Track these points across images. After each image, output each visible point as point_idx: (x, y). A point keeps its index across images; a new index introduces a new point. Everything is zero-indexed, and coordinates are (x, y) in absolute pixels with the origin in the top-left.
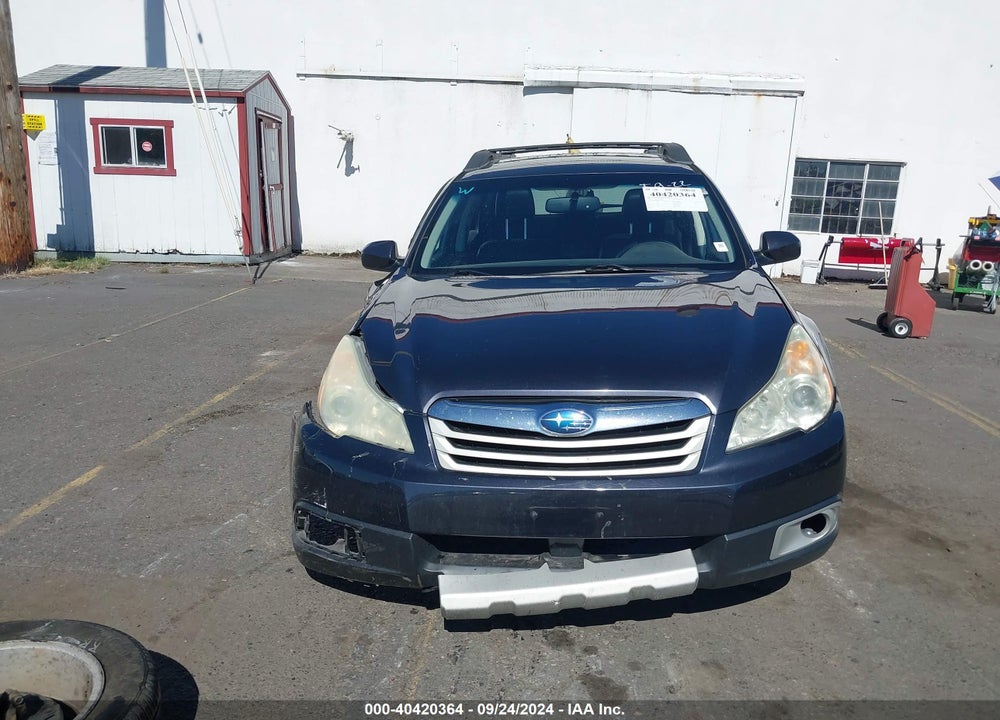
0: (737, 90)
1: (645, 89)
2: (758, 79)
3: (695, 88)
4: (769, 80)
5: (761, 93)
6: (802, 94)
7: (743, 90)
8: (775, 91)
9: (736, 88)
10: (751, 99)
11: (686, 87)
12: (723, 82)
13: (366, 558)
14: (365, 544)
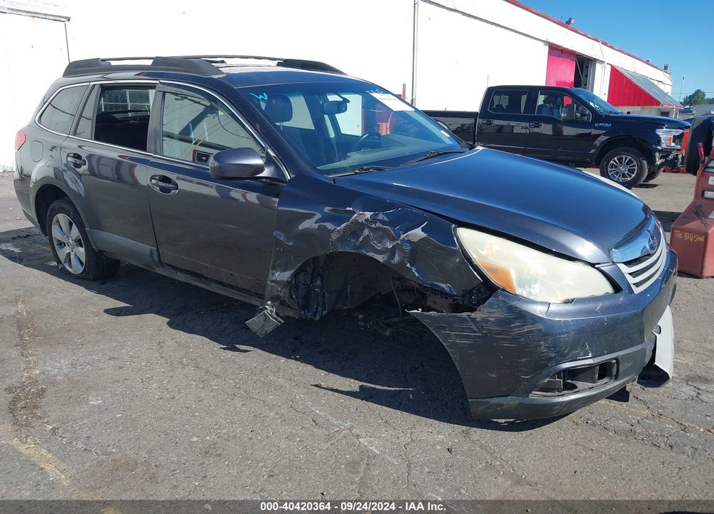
0: (11, 9)
5: (34, 15)
7: (17, 10)
8: (46, 15)
9: (10, 7)
13: (617, 377)
14: (621, 366)
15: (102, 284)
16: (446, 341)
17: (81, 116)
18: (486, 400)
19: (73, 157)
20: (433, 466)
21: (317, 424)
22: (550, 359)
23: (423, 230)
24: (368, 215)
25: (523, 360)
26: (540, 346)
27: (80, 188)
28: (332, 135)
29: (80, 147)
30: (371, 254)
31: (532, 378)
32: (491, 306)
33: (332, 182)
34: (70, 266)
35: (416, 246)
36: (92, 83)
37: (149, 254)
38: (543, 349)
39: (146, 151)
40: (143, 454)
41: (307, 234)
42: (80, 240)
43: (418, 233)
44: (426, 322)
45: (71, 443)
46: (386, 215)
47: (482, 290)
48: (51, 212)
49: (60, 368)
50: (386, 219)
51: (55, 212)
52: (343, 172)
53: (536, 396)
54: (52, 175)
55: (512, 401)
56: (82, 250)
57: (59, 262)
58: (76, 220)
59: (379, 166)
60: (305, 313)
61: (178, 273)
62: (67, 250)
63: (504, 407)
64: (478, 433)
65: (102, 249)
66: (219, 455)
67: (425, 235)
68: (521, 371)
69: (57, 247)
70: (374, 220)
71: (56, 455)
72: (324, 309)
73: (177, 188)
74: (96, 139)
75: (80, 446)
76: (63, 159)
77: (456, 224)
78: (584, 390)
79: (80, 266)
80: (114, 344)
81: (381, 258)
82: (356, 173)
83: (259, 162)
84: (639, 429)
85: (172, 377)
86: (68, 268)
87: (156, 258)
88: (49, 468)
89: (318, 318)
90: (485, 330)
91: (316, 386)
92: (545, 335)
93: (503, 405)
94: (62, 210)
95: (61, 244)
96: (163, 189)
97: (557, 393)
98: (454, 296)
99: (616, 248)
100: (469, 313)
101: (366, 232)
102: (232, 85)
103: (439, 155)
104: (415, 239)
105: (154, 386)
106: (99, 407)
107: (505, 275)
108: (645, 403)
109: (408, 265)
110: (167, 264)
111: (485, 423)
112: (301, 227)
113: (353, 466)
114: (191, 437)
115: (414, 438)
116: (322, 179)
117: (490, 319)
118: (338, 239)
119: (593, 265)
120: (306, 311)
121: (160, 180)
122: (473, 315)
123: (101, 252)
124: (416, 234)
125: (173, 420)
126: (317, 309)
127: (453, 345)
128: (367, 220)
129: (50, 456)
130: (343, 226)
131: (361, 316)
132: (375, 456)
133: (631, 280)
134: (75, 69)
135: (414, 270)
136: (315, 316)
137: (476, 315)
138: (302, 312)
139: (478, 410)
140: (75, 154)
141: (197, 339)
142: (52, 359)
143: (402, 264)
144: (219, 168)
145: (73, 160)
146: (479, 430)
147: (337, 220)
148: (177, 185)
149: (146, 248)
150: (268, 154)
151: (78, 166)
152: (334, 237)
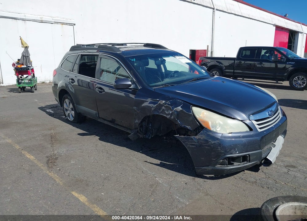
0: (55, 22)
1: (23, 20)
2: (61, 19)
3: (41, 21)
4: (64, 19)
5: (63, 24)
6: (75, 25)
7: (57, 22)
8: (67, 23)
9: (55, 21)
10: (60, 25)
11: (38, 20)
12: (50, 19)
13: (250, 162)
14: (251, 157)
15: (80, 124)
16: (187, 146)
17: (75, 63)
18: (201, 167)
19: (71, 80)
20: (179, 188)
21: (143, 173)
22: (222, 153)
23: (181, 107)
24: (164, 102)
25: (213, 153)
26: (218, 148)
27: (72, 90)
28: (163, 71)
29: (76, 77)
30: (165, 115)
31: (216, 160)
32: (201, 134)
33: (154, 90)
34: (69, 118)
35: (178, 113)
36: (78, 54)
37: (95, 114)
38: (219, 150)
39: (95, 78)
40: (86, 178)
41: (145, 108)
42: (73, 109)
43: (179, 108)
44: (180, 139)
45: (64, 173)
46: (170, 102)
47: (200, 128)
48: (64, 98)
49: (63, 151)
50: (170, 103)
51: (65, 99)
52: (159, 86)
53: (218, 166)
54: (65, 86)
55: (210, 168)
56: (73, 112)
57: (66, 116)
58: (71, 101)
59: (172, 84)
60: (145, 136)
61: (105, 121)
62: (68, 112)
63: (207, 170)
64: (198, 180)
65: (80, 112)
66: (109, 180)
67: (182, 109)
68: (212, 157)
69: (65, 111)
70: (165, 104)
71: (59, 176)
72: (152, 135)
73: (104, 91)
74: (79, 74)
75: (67, 174)
76: (68, 80)
77: (192, 105)
78: (236, 165)
79: (72, 118)
80: (81, 145)
81: (168, 117)
82: (163, 87)
83: (130, 83)
84: (258, 181)
85: (98, 156)
86: (68, 118)
87: (98, 116)
88: (57, 180)
89: (150, 138)
90: (200, 142)
91: (146, 161)
92: (220, 145)
93: (207, 169)
94: (67, 98)
95: (67, 110)
96: (100, 92)
97: (226, 166)
98: (191, 130)
99: (252, 115)
100: (194, 136)
101: (163, 108)
102: (123, 56)
103: (198, 79)
104: (179, 111)
105: (92, 158)
106: (74, 163)
107: (207, 123)
108: (265, 173)
109: (176, 119)
110: (101, 118)
111: (201, 176)
112: (142, 105)
113: (151, 186)
114: (101, 174)
115: (175, 179)
116: (150, 89)
117: (201, 139)
118: (154, 110)
119: (242, 121)
120: (146, 135)
121: (99, 89)
122: (196, 137)
123: (80, 113)
124: (178, 109)
125: (96, 169)
126: (150, 135)
127: (189, 147)
128: (163, 103)
129: (58, 177)
130: (156, 105)
131: (165, 138)
132: (160, 183)
133: (257, 127)
134: (73, 49)
135: (178, 121)
136: (149, 137)
137: (197, 137)
138: (144, 136)
139: (198, 171)
140: (72, 79)
141: (109, 144)
142: (61, 148)
143: (174, 119)
144: (116, 85)
145: (71, 81)
146: (199, 179)
147: (154, 103)
148: (104, 90)
149: (94, 112)
150: (133, 80)
151: (73, 83)
152: (153, 109)
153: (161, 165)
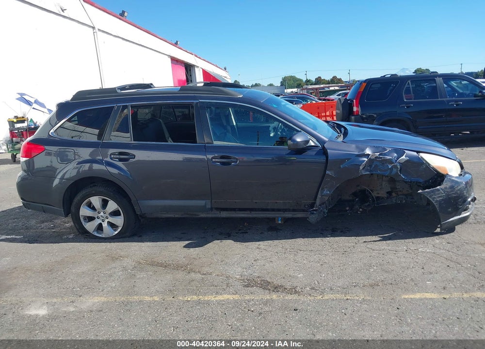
19: (118, 155)
22: (467, 197)
23: (406, 157)
24: (377, 154)
25: (460, 200)
30: (381, 173)
32: (446, 181)
35: (402, 165)
37: (203, 205)
39: (195, 143)
42: (118, 211)
51: (87, 197)
56: (119, 217)
61: (222, 213)
62: (97, 222)
67: (408, 159)
68: (459, 205)
69: (83, 223)
73: (237, 161)
81: (387, 173)
86: (97, 235)
87: (209, 207)
90: (446, 192)
96: (223, 164)
100: (440, 186)
101: (375, 163)
102: (259, 101)
104: (403, 162)
107: (445, 169)
109: (399, 174)
110: (216, 209)
112: (342, 167)
117: (447, 187)
121: (220, 158)
124: (403, 159)
127: (436, 201)
128: (376, 157)
130: (365, 162)
135: (402, 175)
137: (443, 186)
140: (120, 152)
144: (294, 144)
151: (124, 160)
152: (361, 168)
153: (385, 239)
